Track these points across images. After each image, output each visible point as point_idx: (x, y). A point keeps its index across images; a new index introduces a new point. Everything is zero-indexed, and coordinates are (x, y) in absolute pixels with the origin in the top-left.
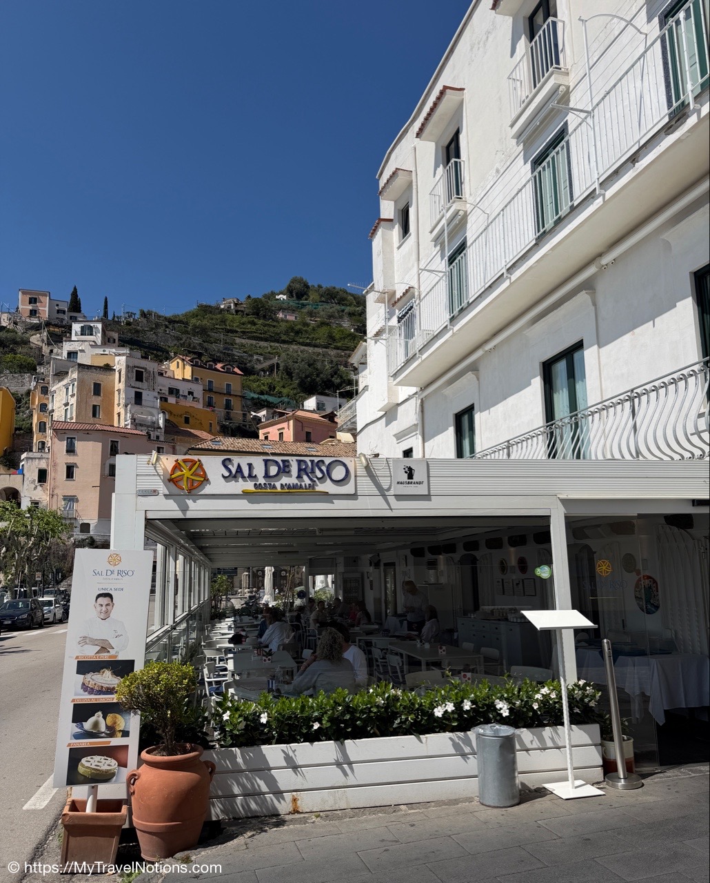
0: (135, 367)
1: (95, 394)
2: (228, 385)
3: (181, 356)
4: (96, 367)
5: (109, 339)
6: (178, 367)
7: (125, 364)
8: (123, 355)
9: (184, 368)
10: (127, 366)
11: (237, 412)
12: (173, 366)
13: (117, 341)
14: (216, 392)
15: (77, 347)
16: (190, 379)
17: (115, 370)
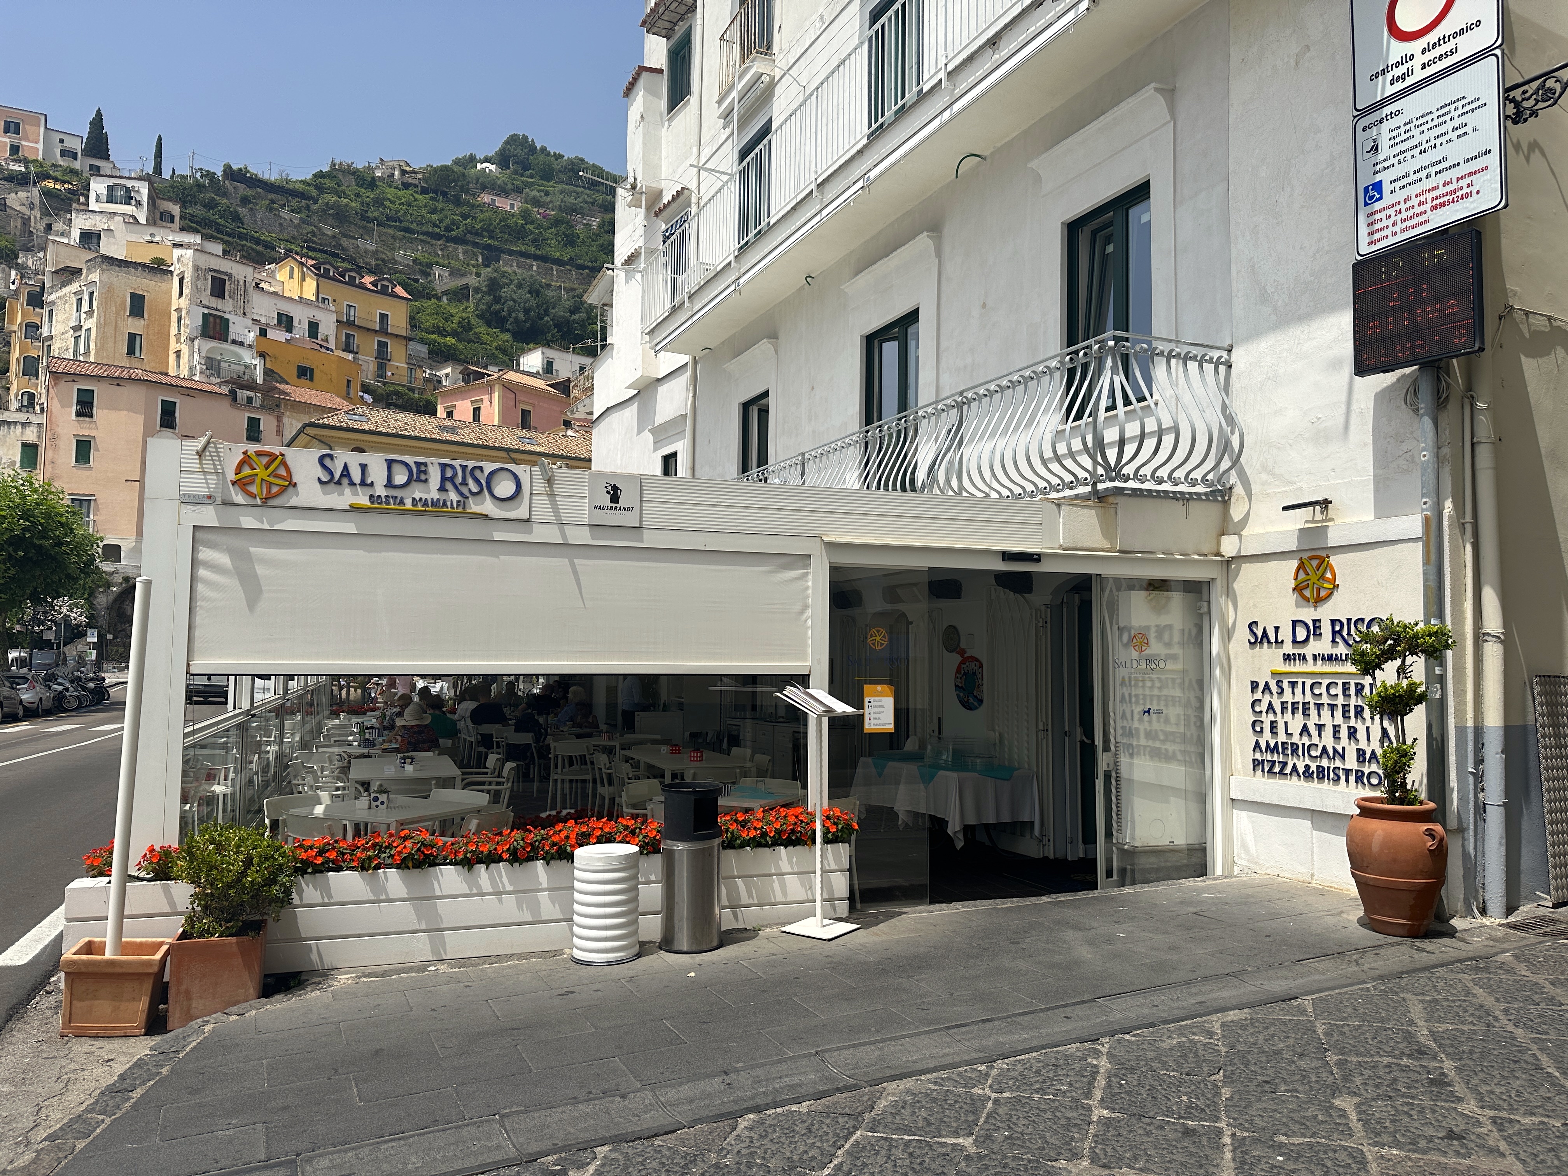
0: (210, 270)
1: (132, 314)
2: (384, 317)
3: (298, 258)
4: (136, 265)
5: (161, 214)
6: (291, 277)
7: (191, 264)
8: (189, 247)
9: (303, 280)
10: (196, 268)
11: (398, 363)
12: (282, 274)
13: (177, 219)
14: (360, 327)
15: (98, 223)
16: (313, 298)
17: (172, 272)
